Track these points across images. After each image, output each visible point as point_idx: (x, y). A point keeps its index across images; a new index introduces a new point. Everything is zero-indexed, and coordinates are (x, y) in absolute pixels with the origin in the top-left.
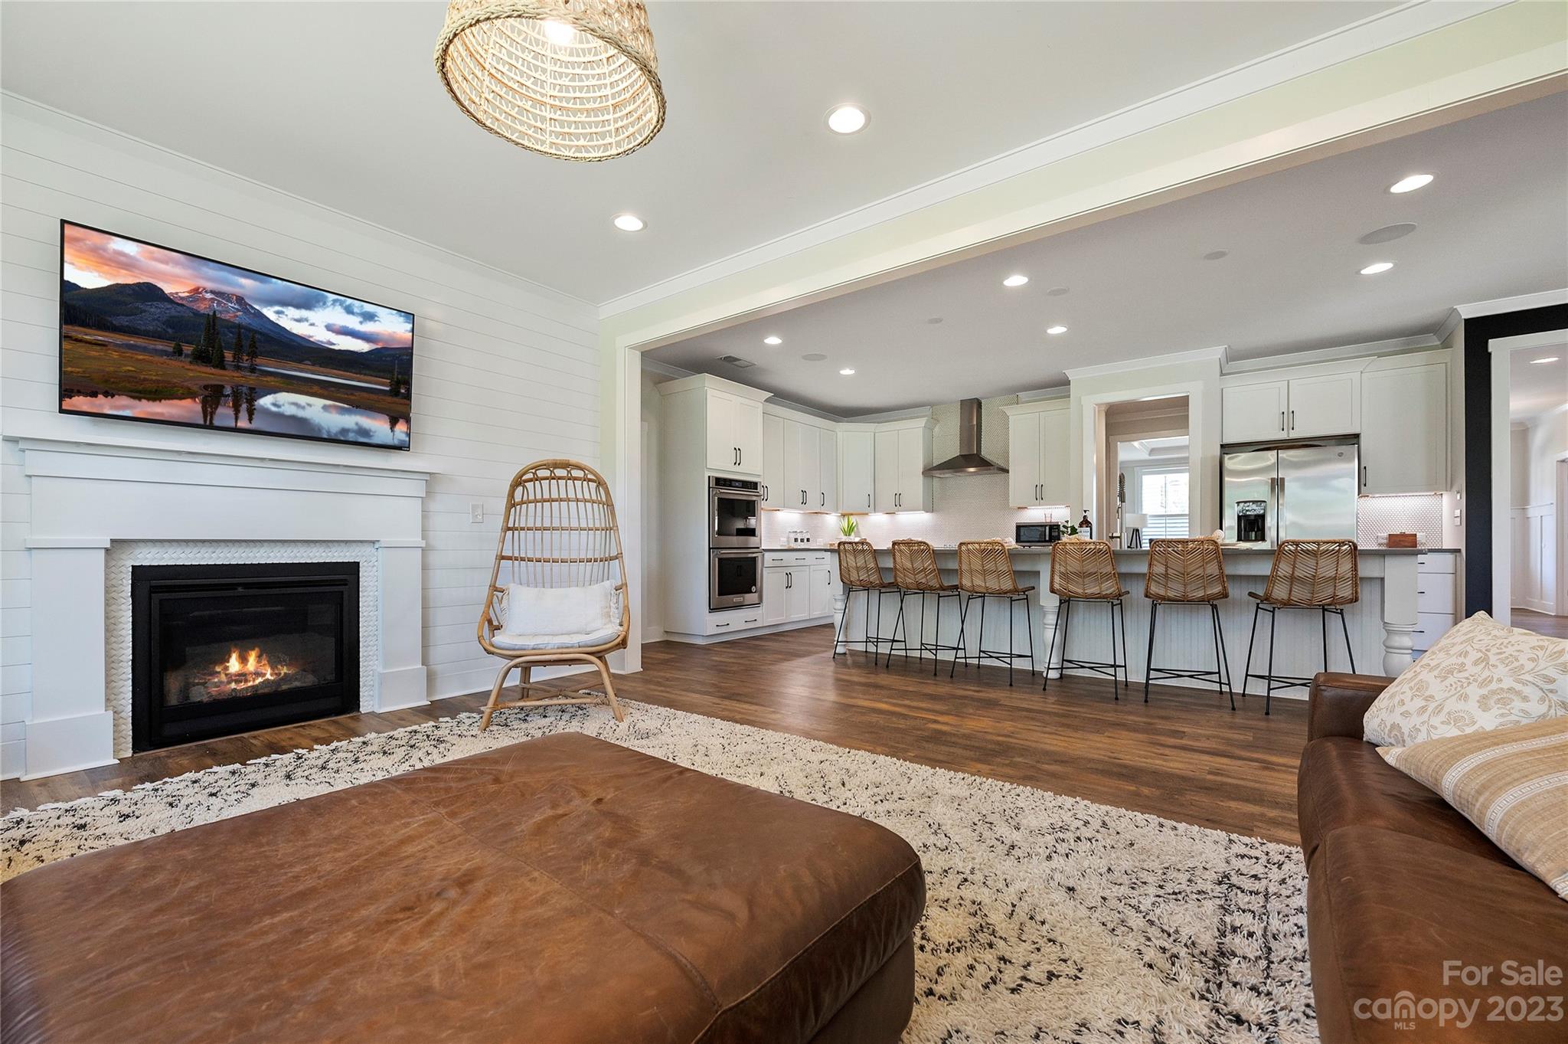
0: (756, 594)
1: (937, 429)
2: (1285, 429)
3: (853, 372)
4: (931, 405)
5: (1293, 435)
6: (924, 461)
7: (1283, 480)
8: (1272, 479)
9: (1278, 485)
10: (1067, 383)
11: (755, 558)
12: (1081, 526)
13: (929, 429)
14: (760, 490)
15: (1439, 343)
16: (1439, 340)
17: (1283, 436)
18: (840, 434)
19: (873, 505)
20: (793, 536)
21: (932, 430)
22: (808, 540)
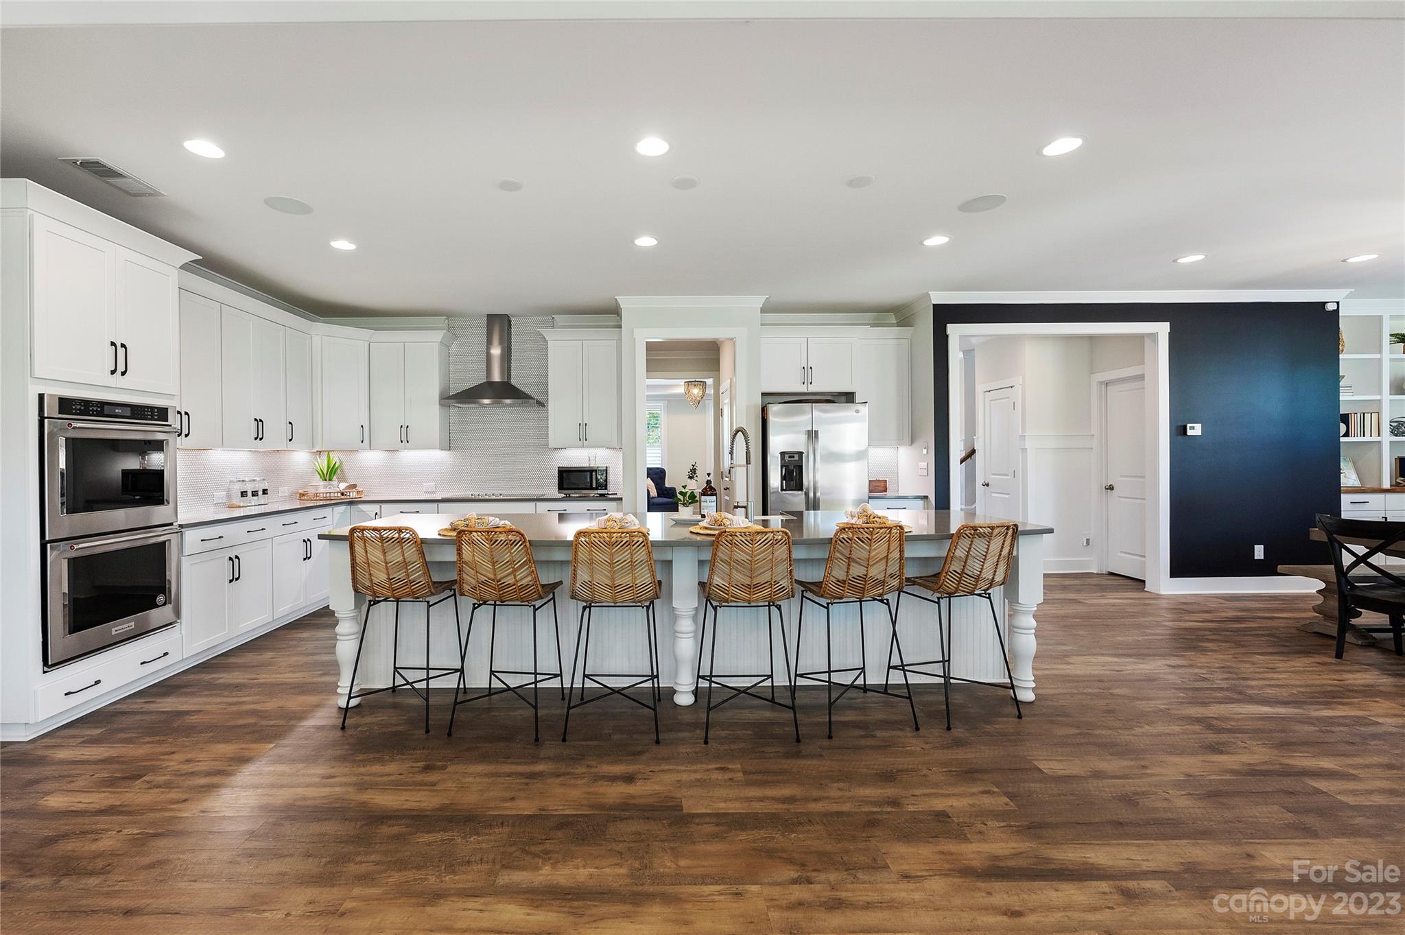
0: (169, 607)
1: (454, 347)
2: (805, 383)
3: (352, 247)
4: (447, 314)
5: (812, 389)
6: (440, 384)
7: (816, 432)
8: (808, 431)
9: (812, 435)
10: (615, 311)
11: (164, 543)
12: (704, 493)
13: (445, 345)
14: (173, 419)
15: (895, 322)
16: (896, 320)
17: (803, 389)
18: (316, 339)
19: (368, 439)
20: (238, 488)
21: (448, 347)
22: (265, 492)
